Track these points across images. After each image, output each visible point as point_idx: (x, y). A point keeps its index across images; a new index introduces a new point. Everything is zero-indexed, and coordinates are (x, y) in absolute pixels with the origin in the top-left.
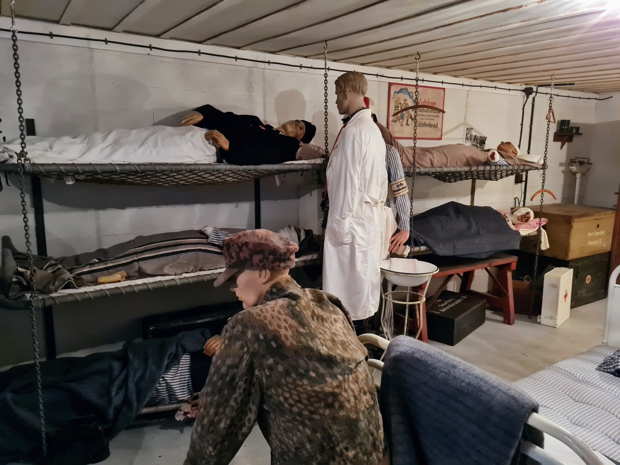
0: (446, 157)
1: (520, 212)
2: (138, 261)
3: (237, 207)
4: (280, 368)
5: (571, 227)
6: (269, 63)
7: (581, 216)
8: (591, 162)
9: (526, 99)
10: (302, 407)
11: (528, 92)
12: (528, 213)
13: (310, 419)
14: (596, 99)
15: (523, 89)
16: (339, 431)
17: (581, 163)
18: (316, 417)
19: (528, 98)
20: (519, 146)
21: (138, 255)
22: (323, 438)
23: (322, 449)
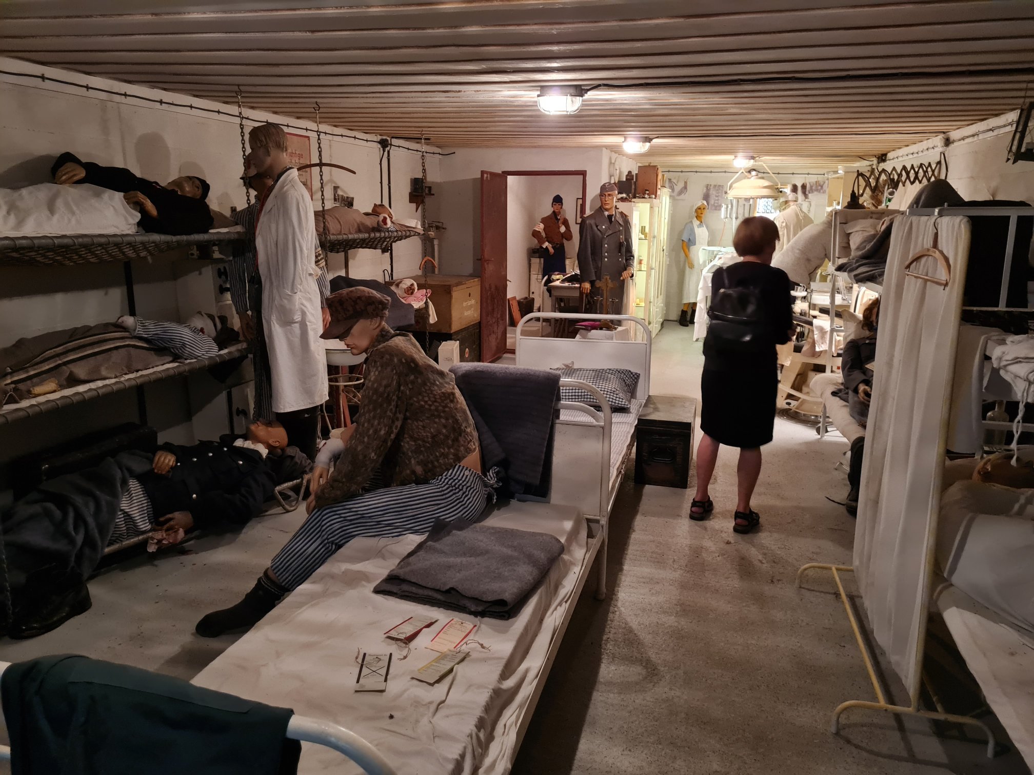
0: (340, 222)
1: (405, 284)
2: (65, 364)
3: (106, 294)
4: (419, 381)
5: (451, 297)
6: (125, 95)
7: (457, 285)
8: (444, 226)
9: (382, 152)
10: (438, 404)
11: (384, 144)
12: (412, 285)
13: (444, 412)
14: (439, 154)
15: (379, 140)
16: (461, 417)
17: (437, 228)
18: (447, 409)
19: (384, 151)
20: (390, 207)
21: (62, 357)
22: (453, 422)
23: (454, 429)
